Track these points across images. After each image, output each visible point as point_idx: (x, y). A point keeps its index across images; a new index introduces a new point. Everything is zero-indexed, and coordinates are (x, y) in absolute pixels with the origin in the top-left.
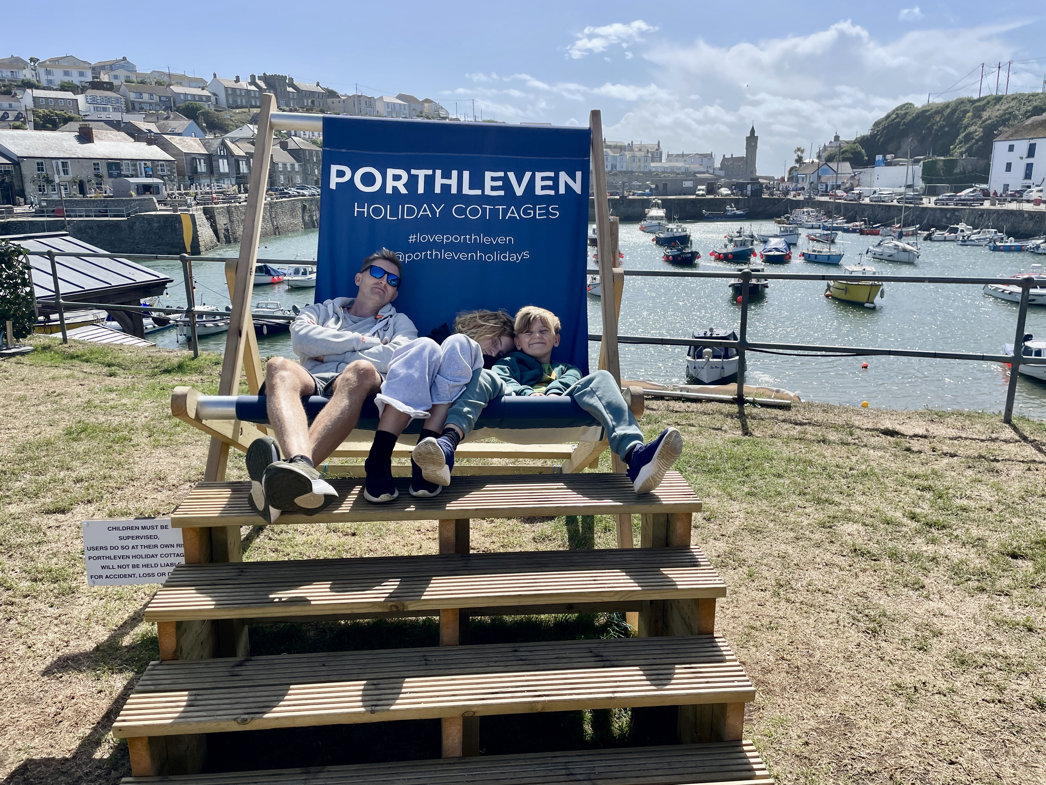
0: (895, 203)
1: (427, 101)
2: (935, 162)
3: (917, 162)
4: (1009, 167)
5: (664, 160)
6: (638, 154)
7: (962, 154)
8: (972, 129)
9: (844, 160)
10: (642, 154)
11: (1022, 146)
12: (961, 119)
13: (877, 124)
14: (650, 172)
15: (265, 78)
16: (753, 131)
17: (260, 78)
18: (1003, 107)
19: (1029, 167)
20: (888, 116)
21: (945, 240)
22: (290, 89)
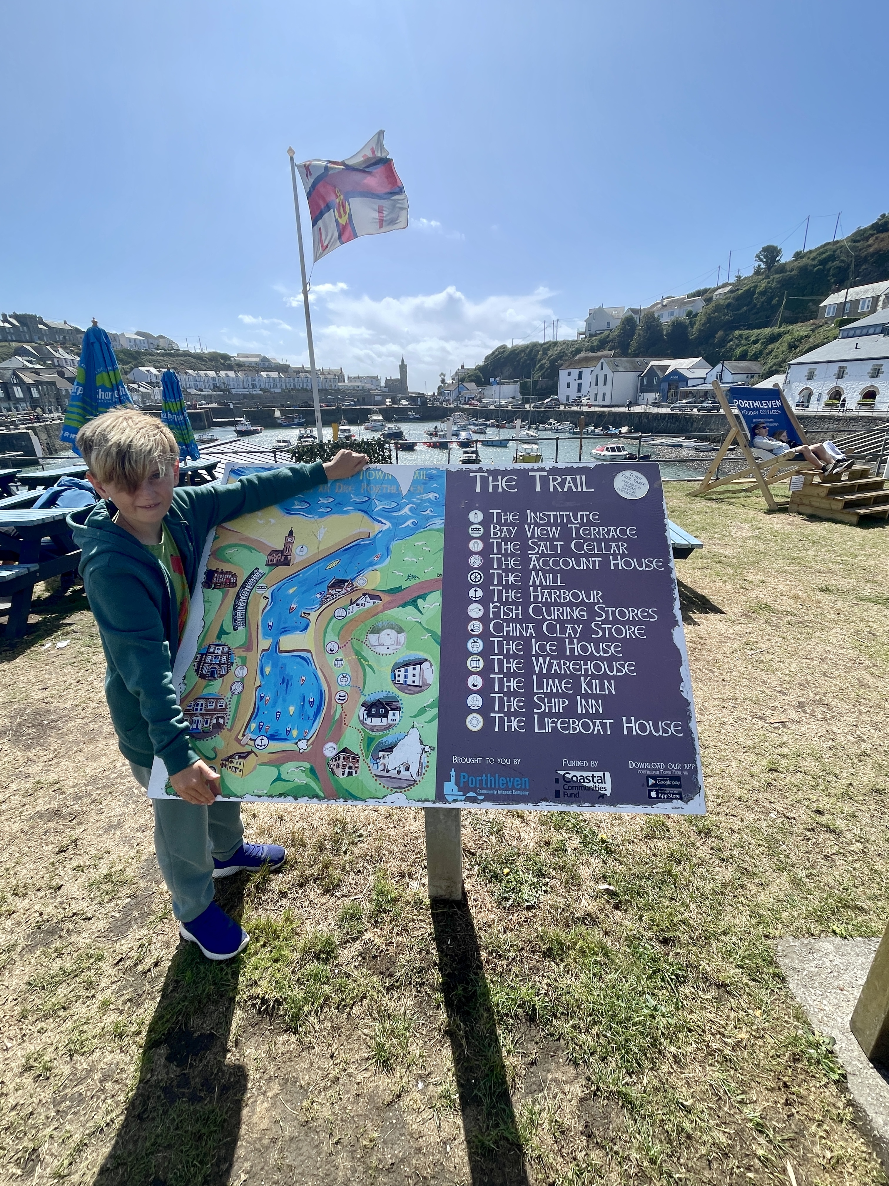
0: (510, 408)
1: (161, 337)
2: (526, 382)
3: (516, 382)
4: (568, 385)
5: (346, 381)
6: (329, 377)
7: (539, 377)
8: (543, 362)
9: (471, 381)
10: (332, 376)
11: (575, 373)
12: (536, 355)
13: (487, 358)
14: (339, 390)
15: (16, 316)
16: (403, 361)
17: (11, 316)
18: (559, 348)
19: (580, 385)
20: (493, 353)
21: (546, 430)
22: (41, 326)
